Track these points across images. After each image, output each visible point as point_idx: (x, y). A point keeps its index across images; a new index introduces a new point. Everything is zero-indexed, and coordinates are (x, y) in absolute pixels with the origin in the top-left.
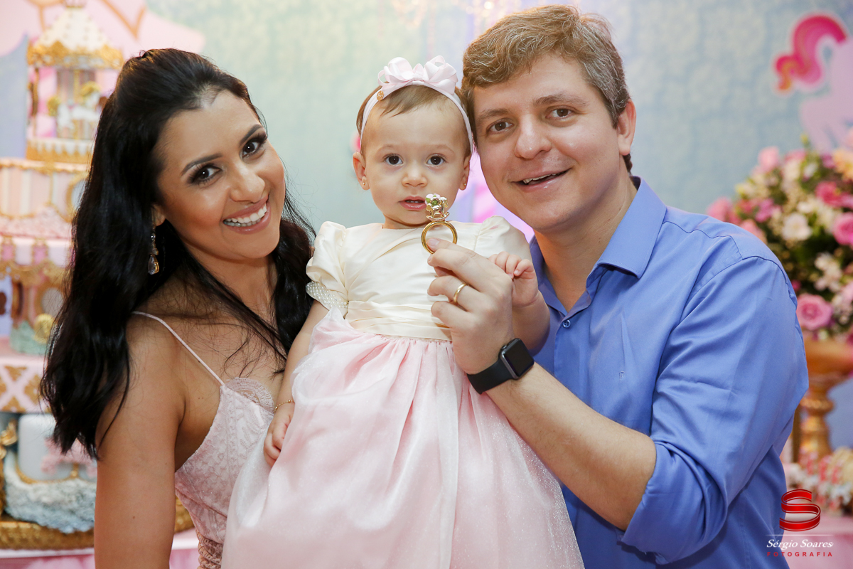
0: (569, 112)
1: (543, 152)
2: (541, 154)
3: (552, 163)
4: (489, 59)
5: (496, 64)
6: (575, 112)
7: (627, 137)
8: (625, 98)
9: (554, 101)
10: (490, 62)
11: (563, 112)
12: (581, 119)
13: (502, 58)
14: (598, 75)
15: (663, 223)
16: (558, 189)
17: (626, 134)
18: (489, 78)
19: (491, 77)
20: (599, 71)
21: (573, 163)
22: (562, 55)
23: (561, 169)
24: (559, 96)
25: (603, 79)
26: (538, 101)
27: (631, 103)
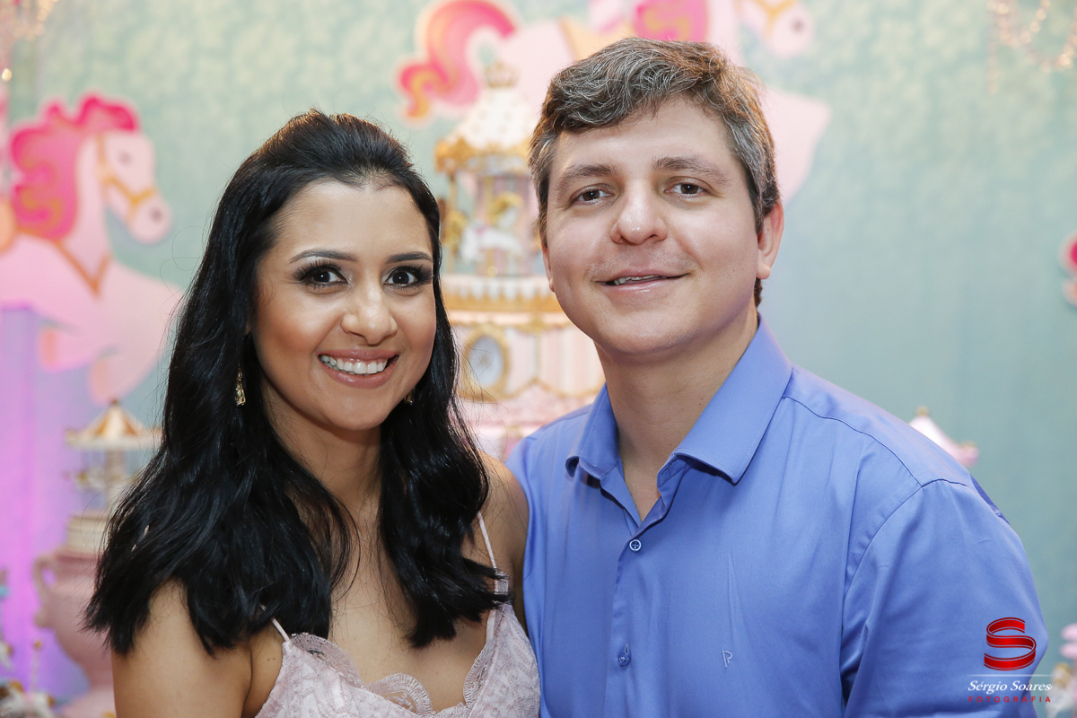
0: (699, 190)
1: (655, 238)
2: (651, 240)
3: (663, 259)
4: (593, 91)
5: (603, 97)
6: (708, 191)
7: (767, 255)
8: (774, 196)
9: (684, 167)
10: (593, 94)
11: (689, 189)
12: (716, 204)
13: (616, 88)
14: (748, 146)
15: (783, 398)
16: (666, 296)
17: (767, 250)
18: (588, 117)
19: (592, 116)
20: (750, 142)
21: (693, 266)
22: (703, 104)
23: (675, 272)
24: (693, 160)
25: (753, 155)
26: (659, 163)
27: (779, 206)
